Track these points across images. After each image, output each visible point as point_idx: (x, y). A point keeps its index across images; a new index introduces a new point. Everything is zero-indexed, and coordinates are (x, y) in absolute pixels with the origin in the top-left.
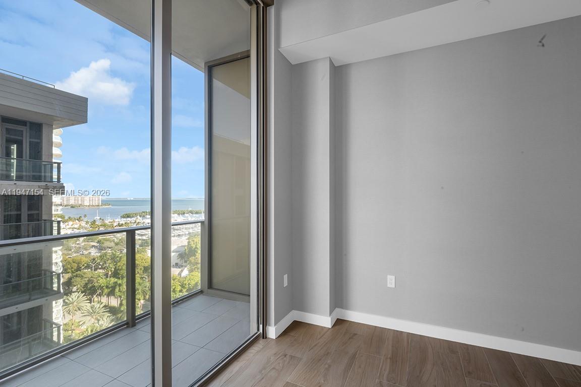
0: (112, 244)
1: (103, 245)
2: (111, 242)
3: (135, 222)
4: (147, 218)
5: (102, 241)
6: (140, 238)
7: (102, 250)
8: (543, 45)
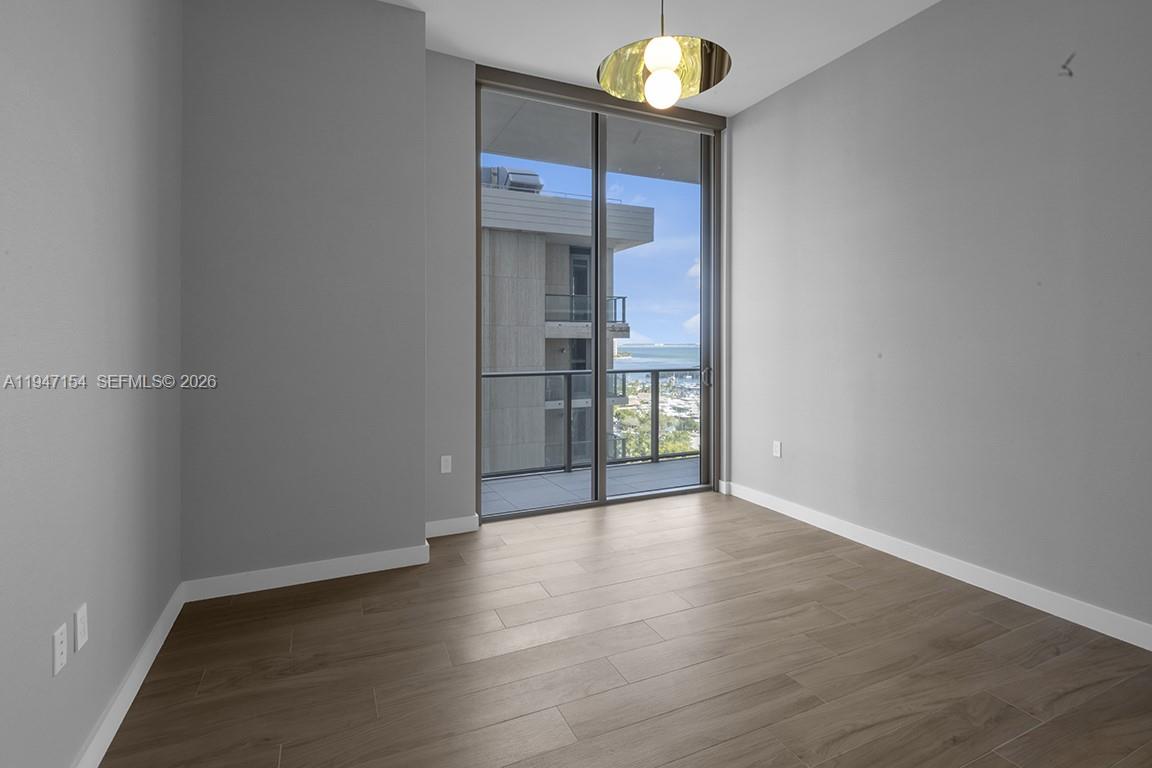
0: (636, 421)
1: (624, 421)
2: (633, 417)
3: (669, 386)
4: (687, 381)
5: (622, 414)
6: (677, 414)
7: (621, 429)
8: (1071, 74)
